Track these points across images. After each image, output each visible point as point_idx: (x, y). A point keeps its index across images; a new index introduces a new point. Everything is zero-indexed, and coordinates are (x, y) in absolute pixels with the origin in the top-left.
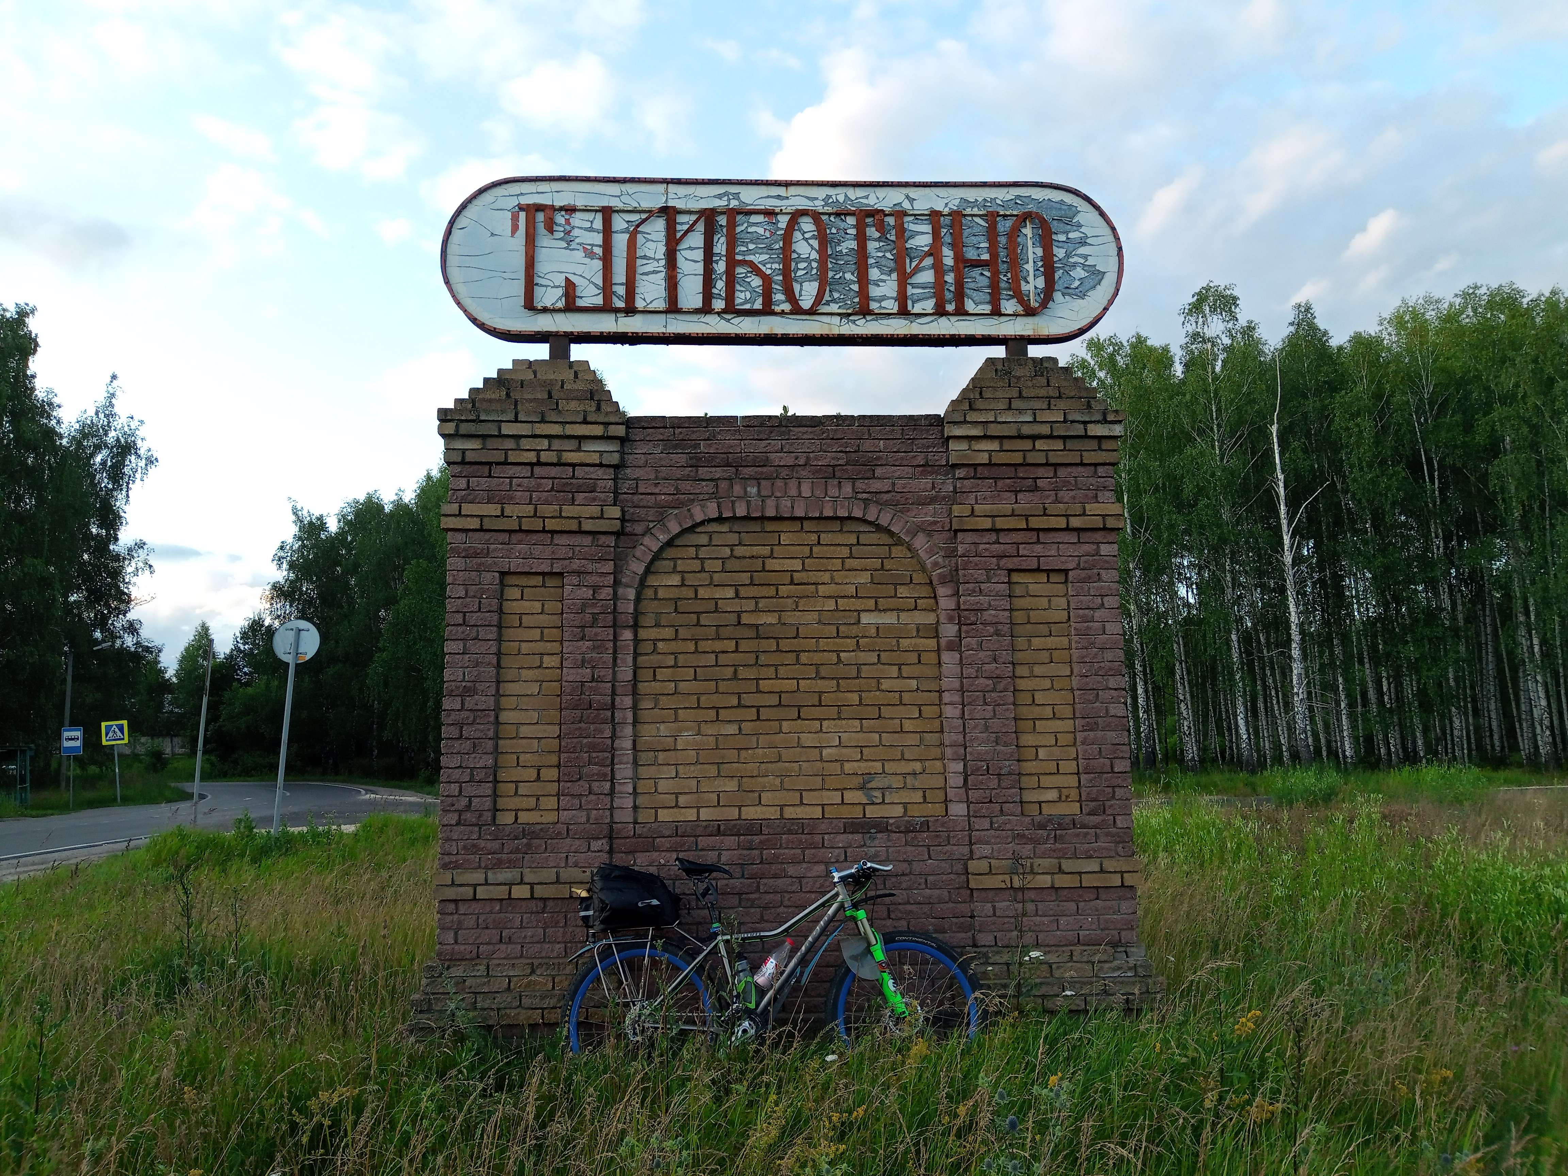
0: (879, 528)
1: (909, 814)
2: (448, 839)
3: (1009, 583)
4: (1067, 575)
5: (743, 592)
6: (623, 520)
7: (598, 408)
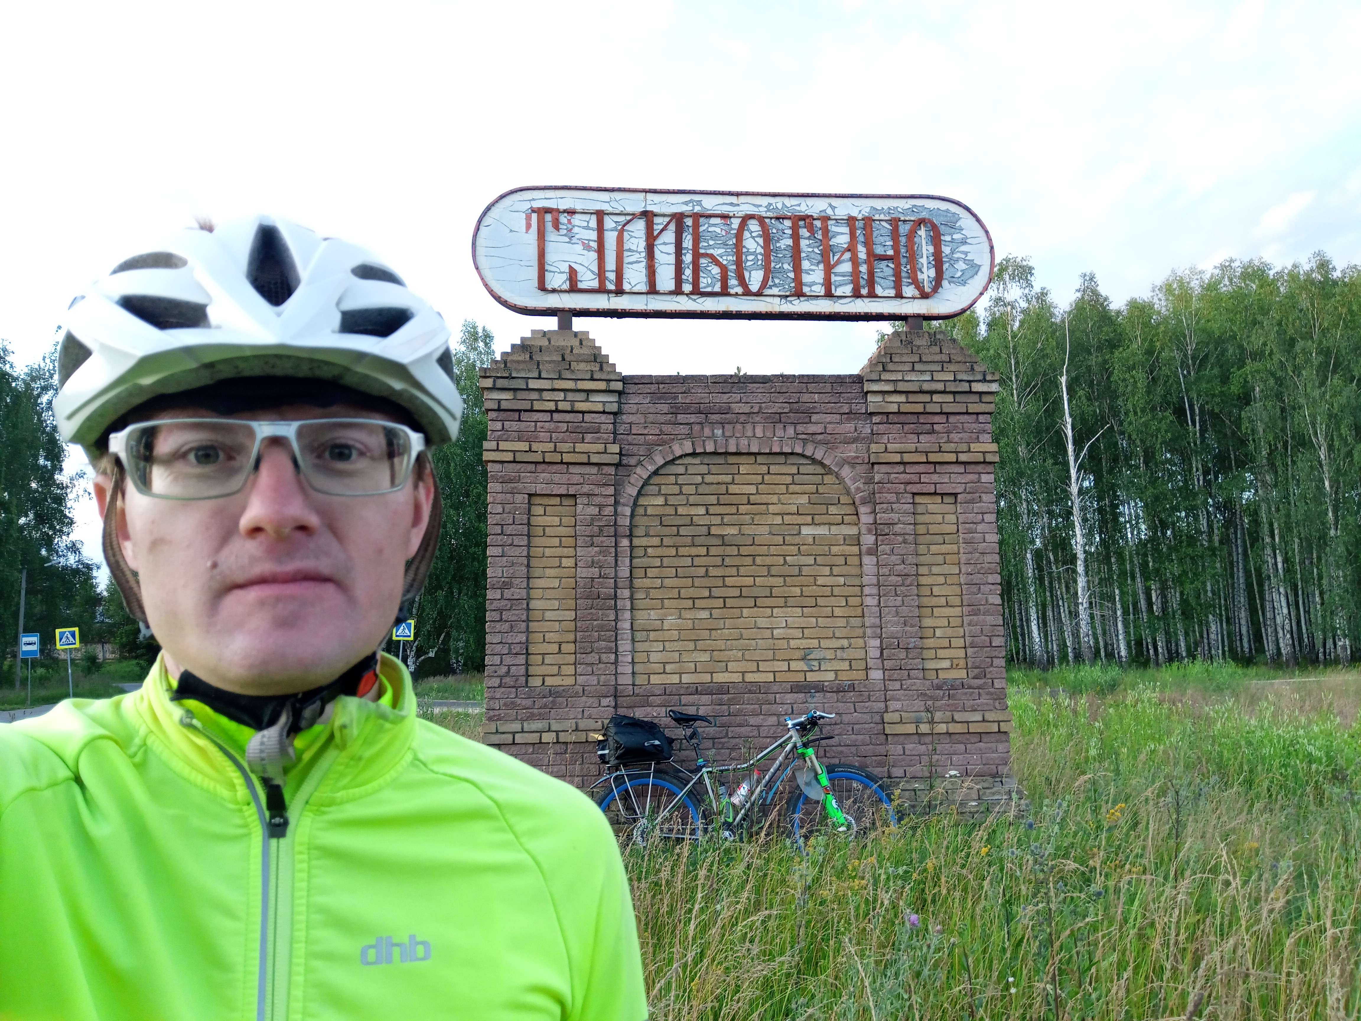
0: (814, 461)
1: (839, 678)
2: (493, 698)
3: (913, 503)
4: (956, 498)
5: (712, 510)
6: (620, 454)
7: (601, 369)
